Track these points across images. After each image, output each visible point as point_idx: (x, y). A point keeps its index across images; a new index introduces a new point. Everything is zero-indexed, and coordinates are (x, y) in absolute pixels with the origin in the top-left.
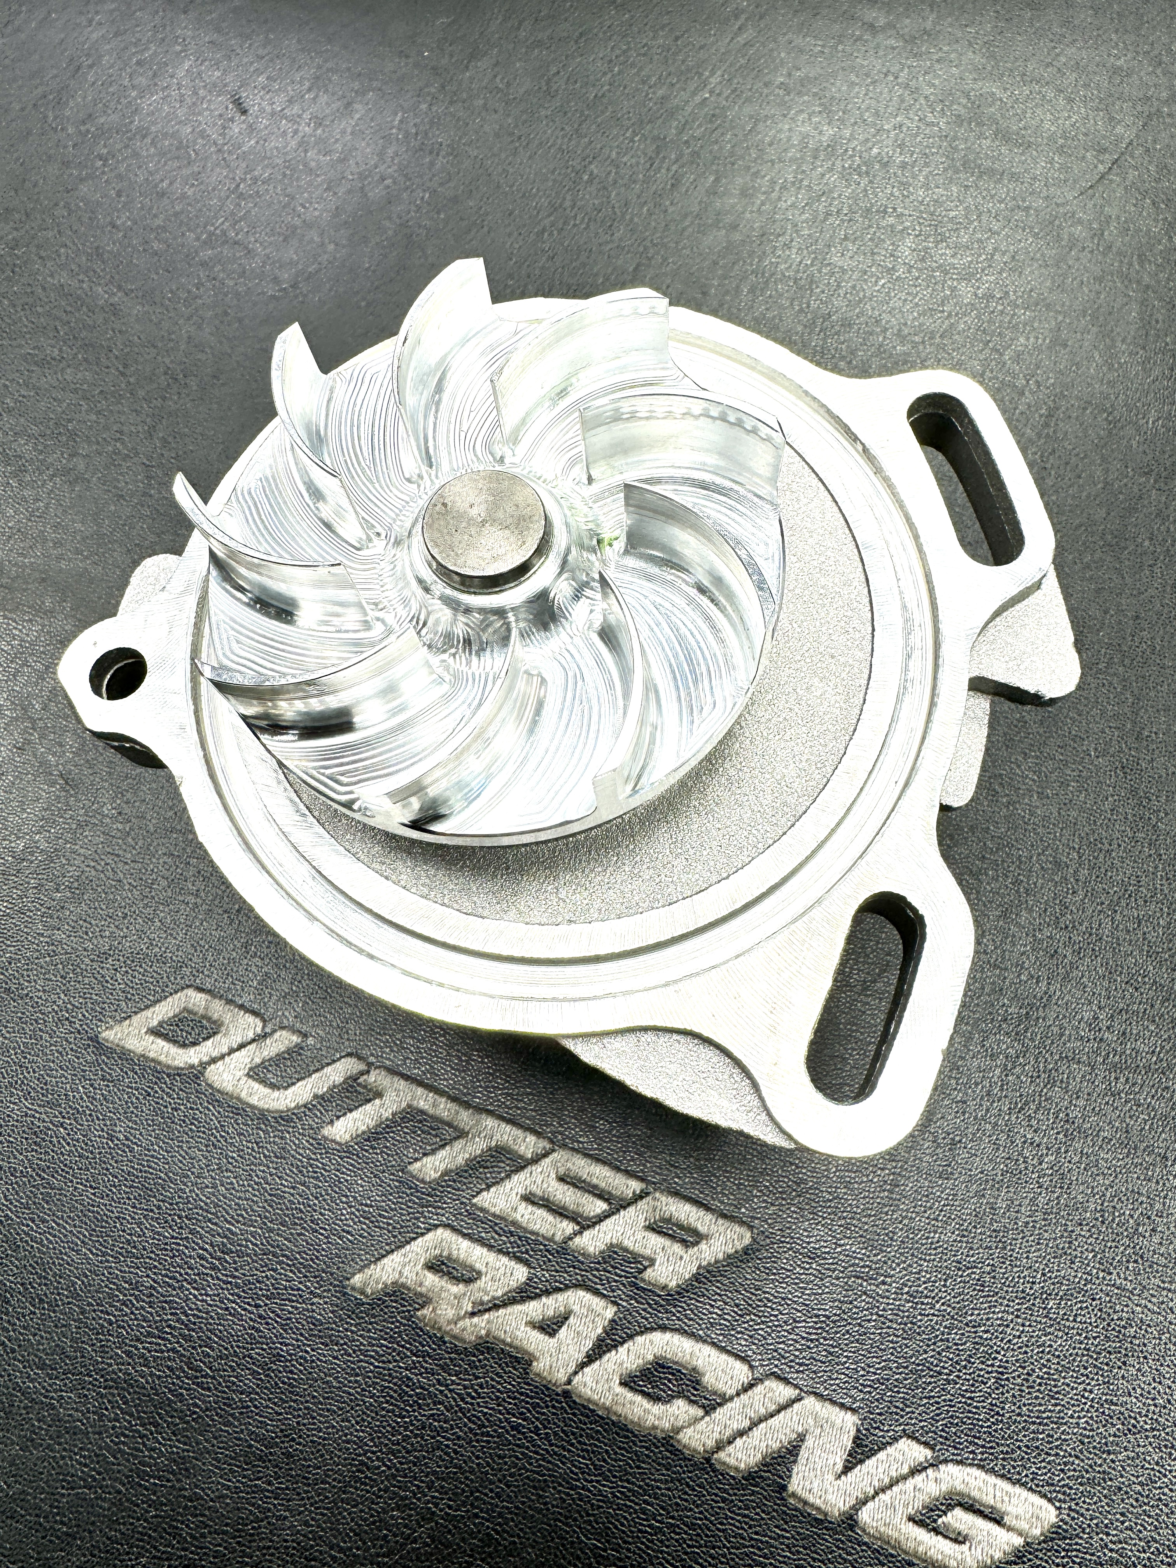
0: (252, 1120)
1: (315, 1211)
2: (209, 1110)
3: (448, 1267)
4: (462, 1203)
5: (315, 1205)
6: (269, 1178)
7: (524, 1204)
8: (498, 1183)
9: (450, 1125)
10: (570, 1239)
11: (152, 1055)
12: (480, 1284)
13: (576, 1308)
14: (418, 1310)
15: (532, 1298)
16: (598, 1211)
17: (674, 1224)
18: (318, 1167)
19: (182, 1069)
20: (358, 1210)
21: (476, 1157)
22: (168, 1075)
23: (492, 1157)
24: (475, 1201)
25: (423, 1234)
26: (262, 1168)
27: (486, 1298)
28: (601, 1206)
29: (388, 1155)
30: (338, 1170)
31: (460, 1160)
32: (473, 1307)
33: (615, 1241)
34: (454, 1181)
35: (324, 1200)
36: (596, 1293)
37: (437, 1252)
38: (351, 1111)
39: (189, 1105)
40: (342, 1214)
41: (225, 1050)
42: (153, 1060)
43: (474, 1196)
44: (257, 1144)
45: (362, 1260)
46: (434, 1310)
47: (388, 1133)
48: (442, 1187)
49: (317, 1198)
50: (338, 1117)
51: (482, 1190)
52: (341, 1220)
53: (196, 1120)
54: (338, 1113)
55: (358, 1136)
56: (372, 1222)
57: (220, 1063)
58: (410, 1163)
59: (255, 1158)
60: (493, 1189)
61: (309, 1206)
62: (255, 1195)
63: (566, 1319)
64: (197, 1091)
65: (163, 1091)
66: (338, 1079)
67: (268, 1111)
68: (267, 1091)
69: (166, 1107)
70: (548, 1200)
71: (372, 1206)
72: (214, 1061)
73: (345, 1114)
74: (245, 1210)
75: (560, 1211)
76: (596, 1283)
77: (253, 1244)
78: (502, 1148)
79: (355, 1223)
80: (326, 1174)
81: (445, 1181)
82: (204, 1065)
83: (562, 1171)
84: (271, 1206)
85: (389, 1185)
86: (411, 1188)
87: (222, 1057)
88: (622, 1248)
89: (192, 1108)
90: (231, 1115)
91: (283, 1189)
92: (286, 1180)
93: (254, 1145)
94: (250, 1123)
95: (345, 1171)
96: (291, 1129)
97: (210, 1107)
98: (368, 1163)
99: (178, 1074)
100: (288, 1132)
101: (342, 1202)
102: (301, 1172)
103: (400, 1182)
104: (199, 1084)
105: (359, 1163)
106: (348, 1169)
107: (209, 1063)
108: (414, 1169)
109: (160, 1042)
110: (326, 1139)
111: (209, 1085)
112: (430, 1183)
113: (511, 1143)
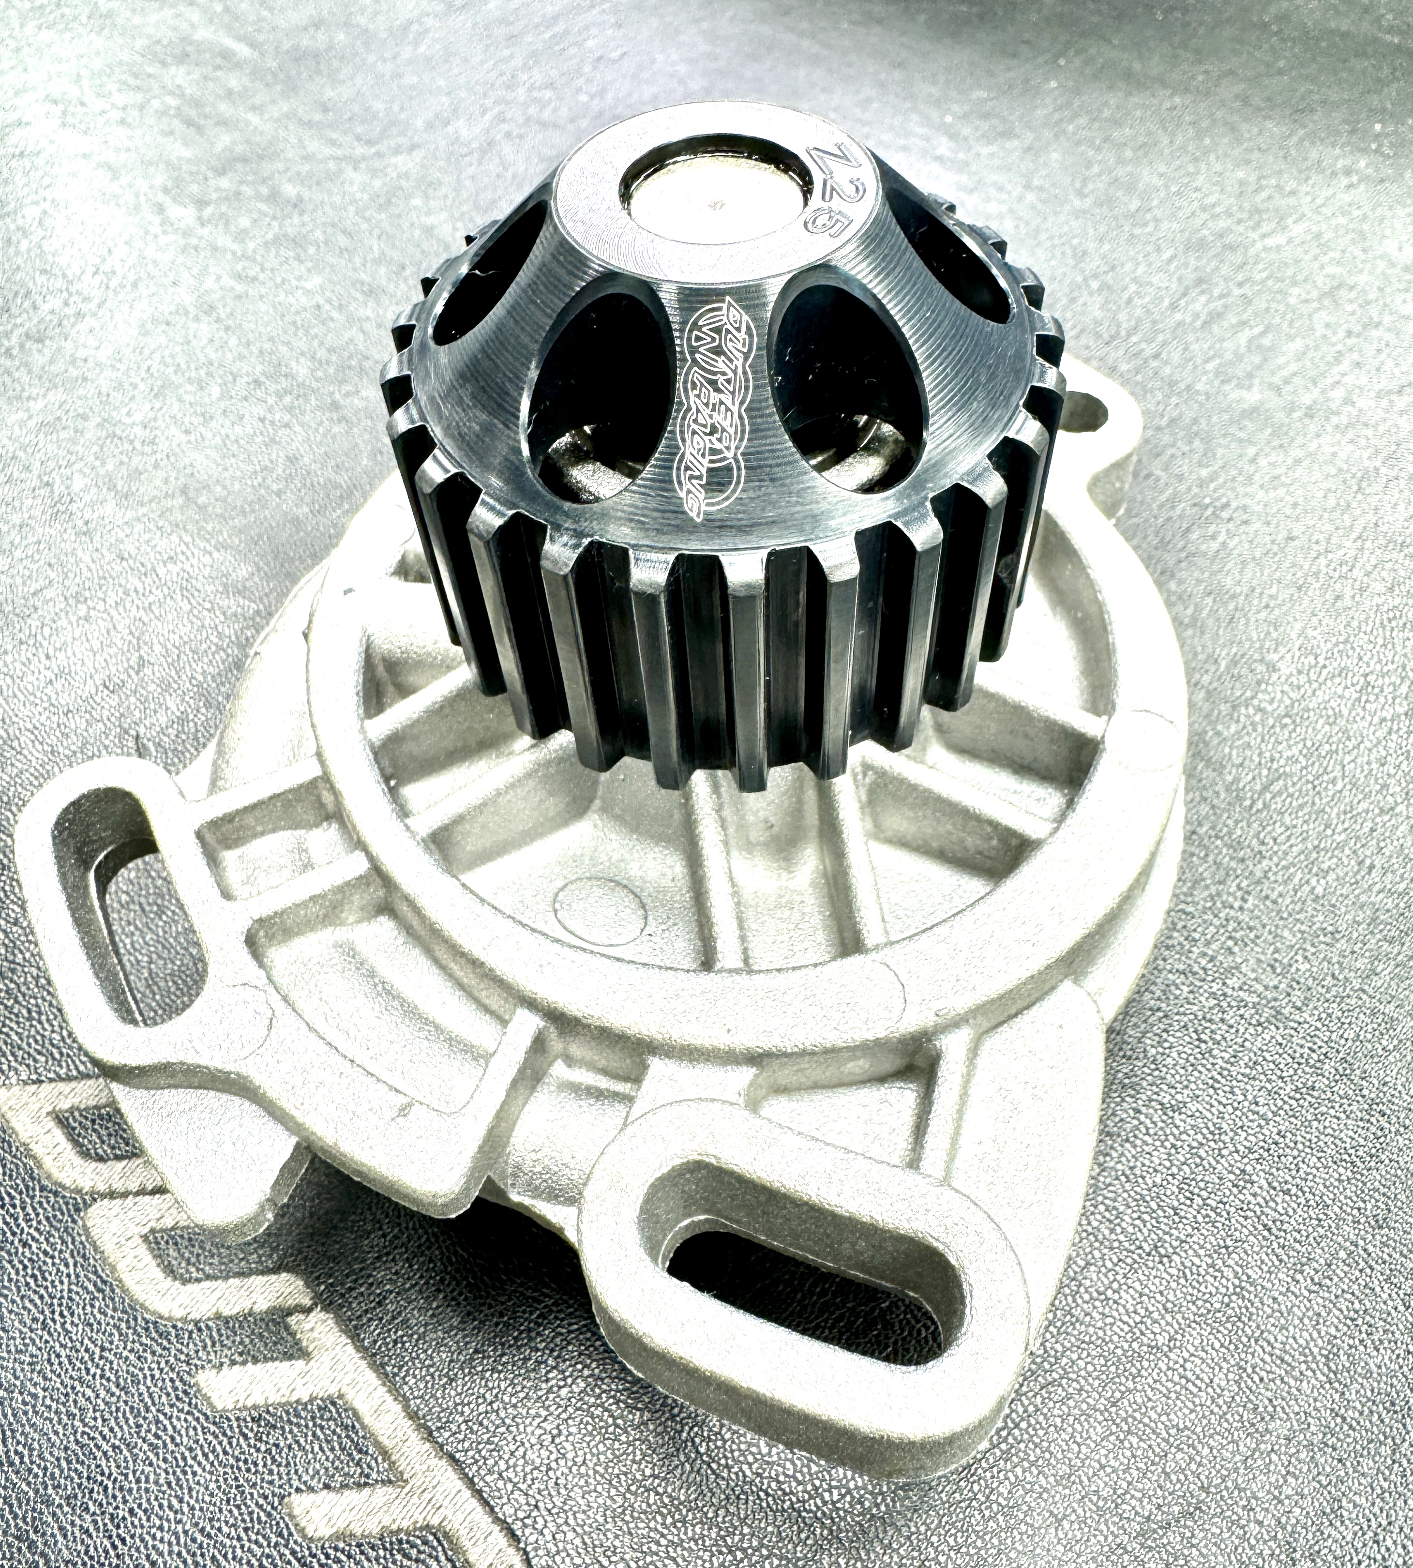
0: (115, 1310)
1: (125, 1502)
2: (67, 1265)
5: (130, 1491)
6: (90, 1414)
9: (385, 1454)
11: (37, 1149)
18: (165, 1430)
19: (64, 1187)
20: (186, 1532)
21: (399, 1530)
22: (42, 1189)
23: (425, 1543)
26: (89, 1392)
29: (274, 1460)
30: (191, 1450)
31: (374, 1527)
34: (349, 1557)
35: (147, 1490)
38: (255, 1361)
39: (44, 1246)
40: (161, 1528)
41: (134, 1187)
42: (34, 1157)
44: (103, 1349)
47: (290, 1422)
48: (327, 1556)
49: (138, 1481)
50: (233, 1363)
52: (154, 1537)
53: (43, 1273)
54: (237, 1357)
55: (245, 1408)
57: (119, 1201)
58: (298, 1490)
59: (88, 1370)
61: (121, 1489)
62: (56, 1433)
64: (66, 1229)
65: (23, 1209)
66: (262, 1305)
67: (142, 1306)
68: (158, 1274)
69: (14, 1234)
71: (209, 1536)
72: (112, 1195)
73: (244, 1363)
74: (31, 1450)
77: (11, 1512)
78: (446, 1535)
79: (170, 1553)
80: (171, 1447)
81: (336, 1549)
82: (95, 1196)
84: (69, 1462)
85: (251, 1513)
86: (281, 1535)
87: (125, 1195)
89: (45, 1253)
90: (91, 1288)
91: (100, 1442)
92: (111, 1430)
93: (97, 1351)
94: (110, 1312)
95: (200, 1457)
96: (159, 1350)
97: (71, 1262)
98: (238, 1460)
99: (56, 1194)
100: (153, 1353)
101: (170, 1507)
102: (138, 1426)
103: (269, 1515)
104: (74, 1221)
105: (225, 1453)
106: (205, 1455)
107: (103, 1196)
108: (300, 1503)
109: (59, 1135)
110: (199, 1391)
111: (86, 1228)
112: (311, 1539)
113: (463, 1532)
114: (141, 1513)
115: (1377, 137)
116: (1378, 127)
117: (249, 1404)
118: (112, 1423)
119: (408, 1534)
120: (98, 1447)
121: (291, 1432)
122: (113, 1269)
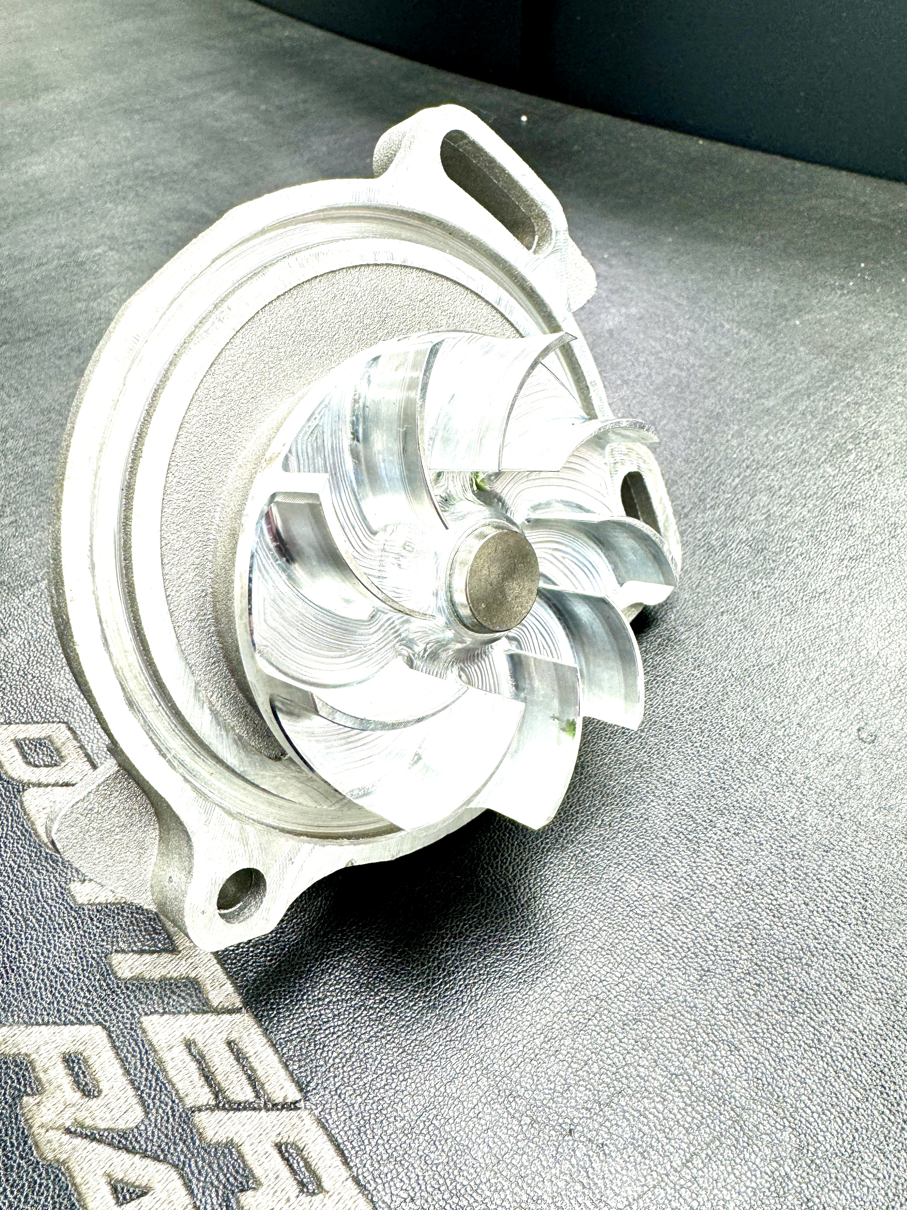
0: (30, 845)
2: (7, 820)
3: (80, 1068)
4: (133, 1015)
5: (21, 943)
7: (182, 1047)
8: (174, 1013)
10: (200, 1110)
12: (93, 1103)
13: (157, 1187)
14: (28, 1095)
15: (128, 1151)
16: (241, 1098)
17: (302, 1158)
18: (47, 912)
19: (13, 779)
20: (49, 969)
21: (171, 978)
23: (185, 986)
24: (143, 1019)
25: (82, 1023)
27: (88, 1122)
28: (246, 1094)
29: (106, 934)
30: (60, 924)
31: (157, 975)
32: (73, 1124)
33: (236, 1140)
34: (140, 990)
35: (31, 944)
36: (188, 1186)
37: (82, 1048)
40: (35, 965)
41: (52, 781)
43: (146, 1014)
44: (19, 866)
45: (19, 1017)
46: (38, 1104)
48: (127, 989)
49: (26, 938)
51: (156, 1011)
52: (30, 969)
55: (94, 904)
56: (52, 986)
57: (42, 789)
58: (116, 952)
60: (166, 1017)
61: (16, 941)
63: (144, 1194)
64: (10, 802)
70: (203, 1057)
71: (62, 972)
72: (39, 785)
75: (208, 1077)
76: (193, 1173)
78: (198, 983)
79: (38, 979)
80: (49, 922)
81: (133, 985)
82: (29, 784)
83: (234, 1036)
85: (88, 961)
86: (103, 975)
87: (47, 786)
88: (238, 1152)
90: (19, 833)
91: (9, 915)
92: (17, 910)
93: (16, 866)
94: (27, 847)
95: (64, 929)
96: (50, 869)
97: (10, 818)
98: (85, 932)
99: (8, 782)
100: (47, 871)
101: (42, 954)
102: (32, 909)
103: (98, 963)
104: (16, 798)
105: (79, 928)
106: (67, 928)
107: (34, 785)
108: (116, 959)
109: (15, 751)
110: (70, 893)
111: (22, 803)
112: (119, 979)
113: (208, 982)
114: (25, 957)
115: (861, 270)
116: (863, 265)
117: (97, 901)
118: (18, 907)
119: (175, 980)
120: (8, 919)
121: (118, 919)
122: (33, 823)
